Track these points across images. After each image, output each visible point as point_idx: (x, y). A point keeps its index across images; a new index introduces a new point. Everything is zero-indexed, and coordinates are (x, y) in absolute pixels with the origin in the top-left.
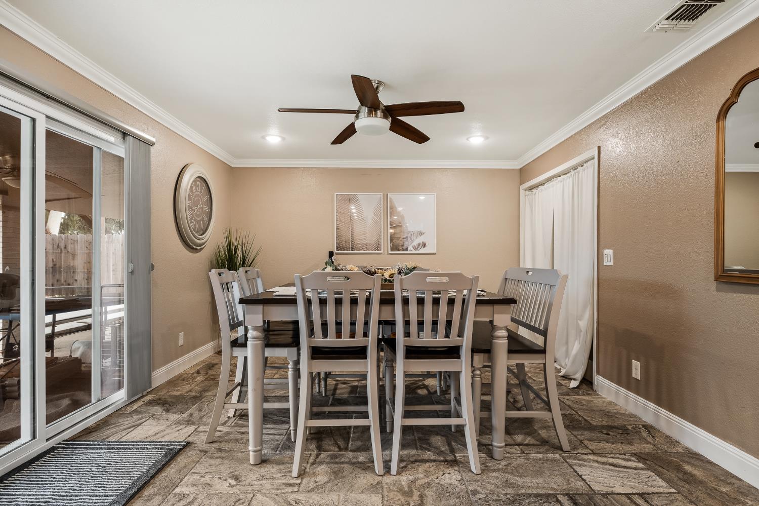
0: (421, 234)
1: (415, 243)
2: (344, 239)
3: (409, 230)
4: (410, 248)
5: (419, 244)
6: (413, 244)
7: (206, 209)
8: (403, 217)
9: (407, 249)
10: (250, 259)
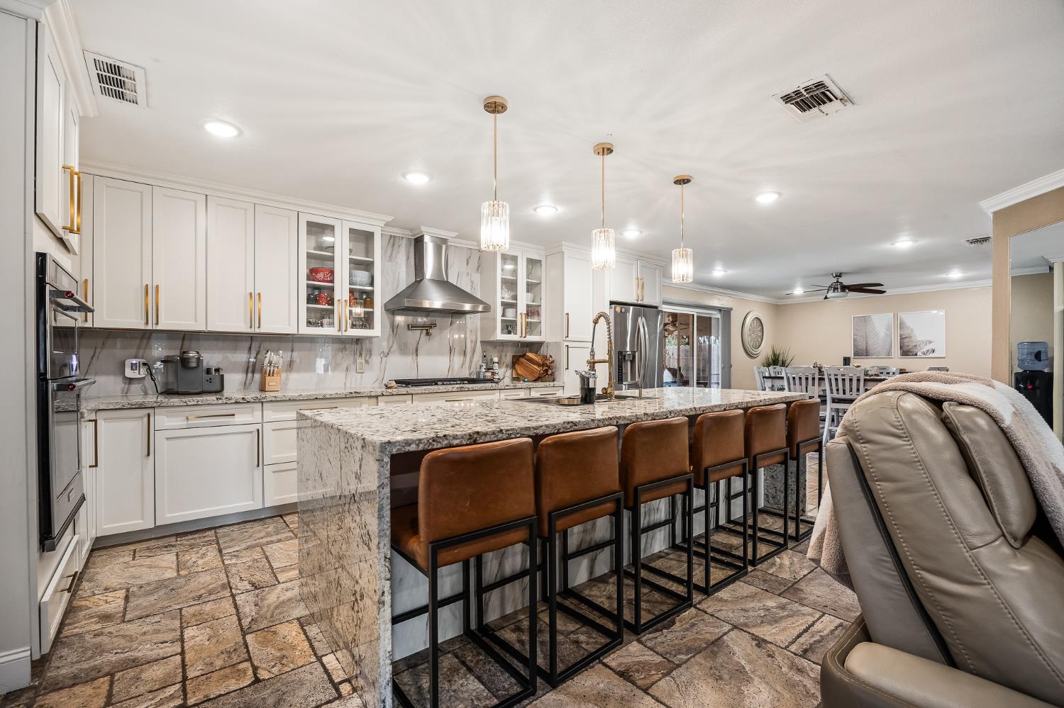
0: (930, 342)
1: (925, 350)
2: (860, 348)
3: (918, 339)
4: (919, 353)
5: (928, 351)
6: (922, 351)
7: (760, 334)
8: (912, 330)
9: (916, 355)
10: (788, 362)
